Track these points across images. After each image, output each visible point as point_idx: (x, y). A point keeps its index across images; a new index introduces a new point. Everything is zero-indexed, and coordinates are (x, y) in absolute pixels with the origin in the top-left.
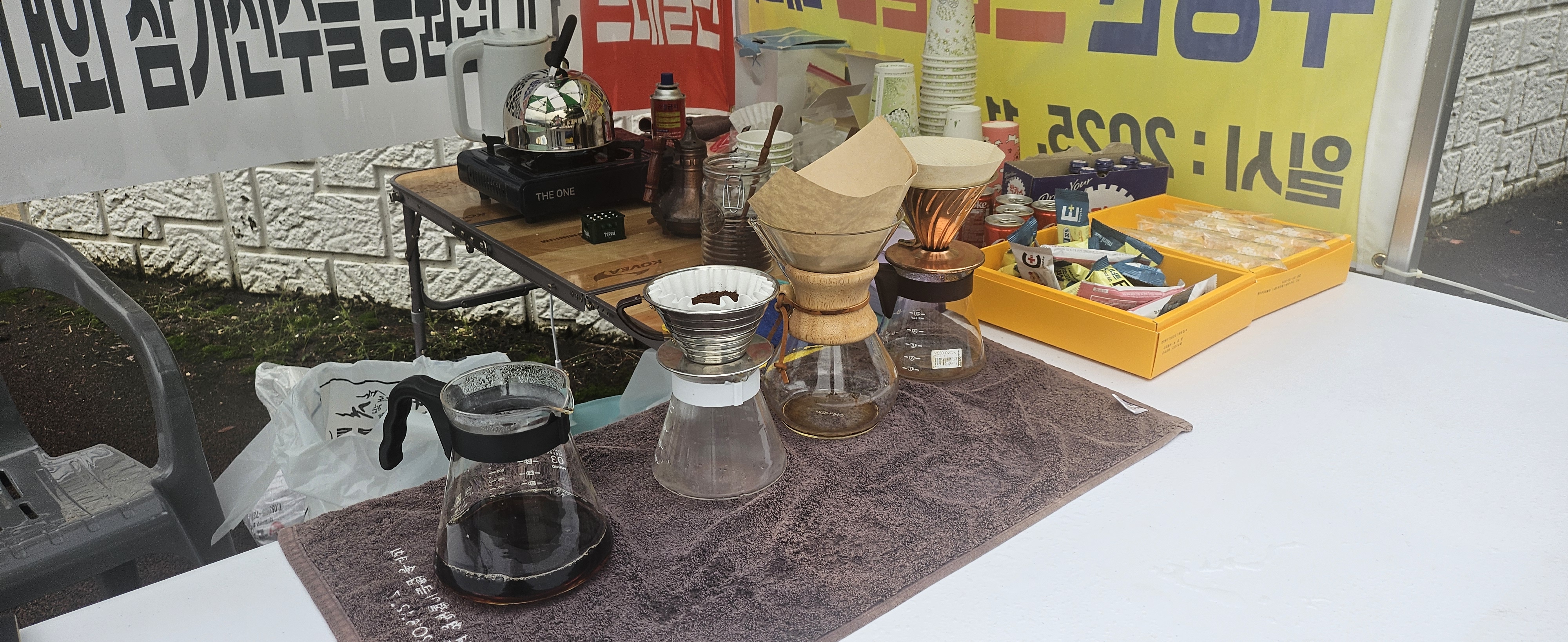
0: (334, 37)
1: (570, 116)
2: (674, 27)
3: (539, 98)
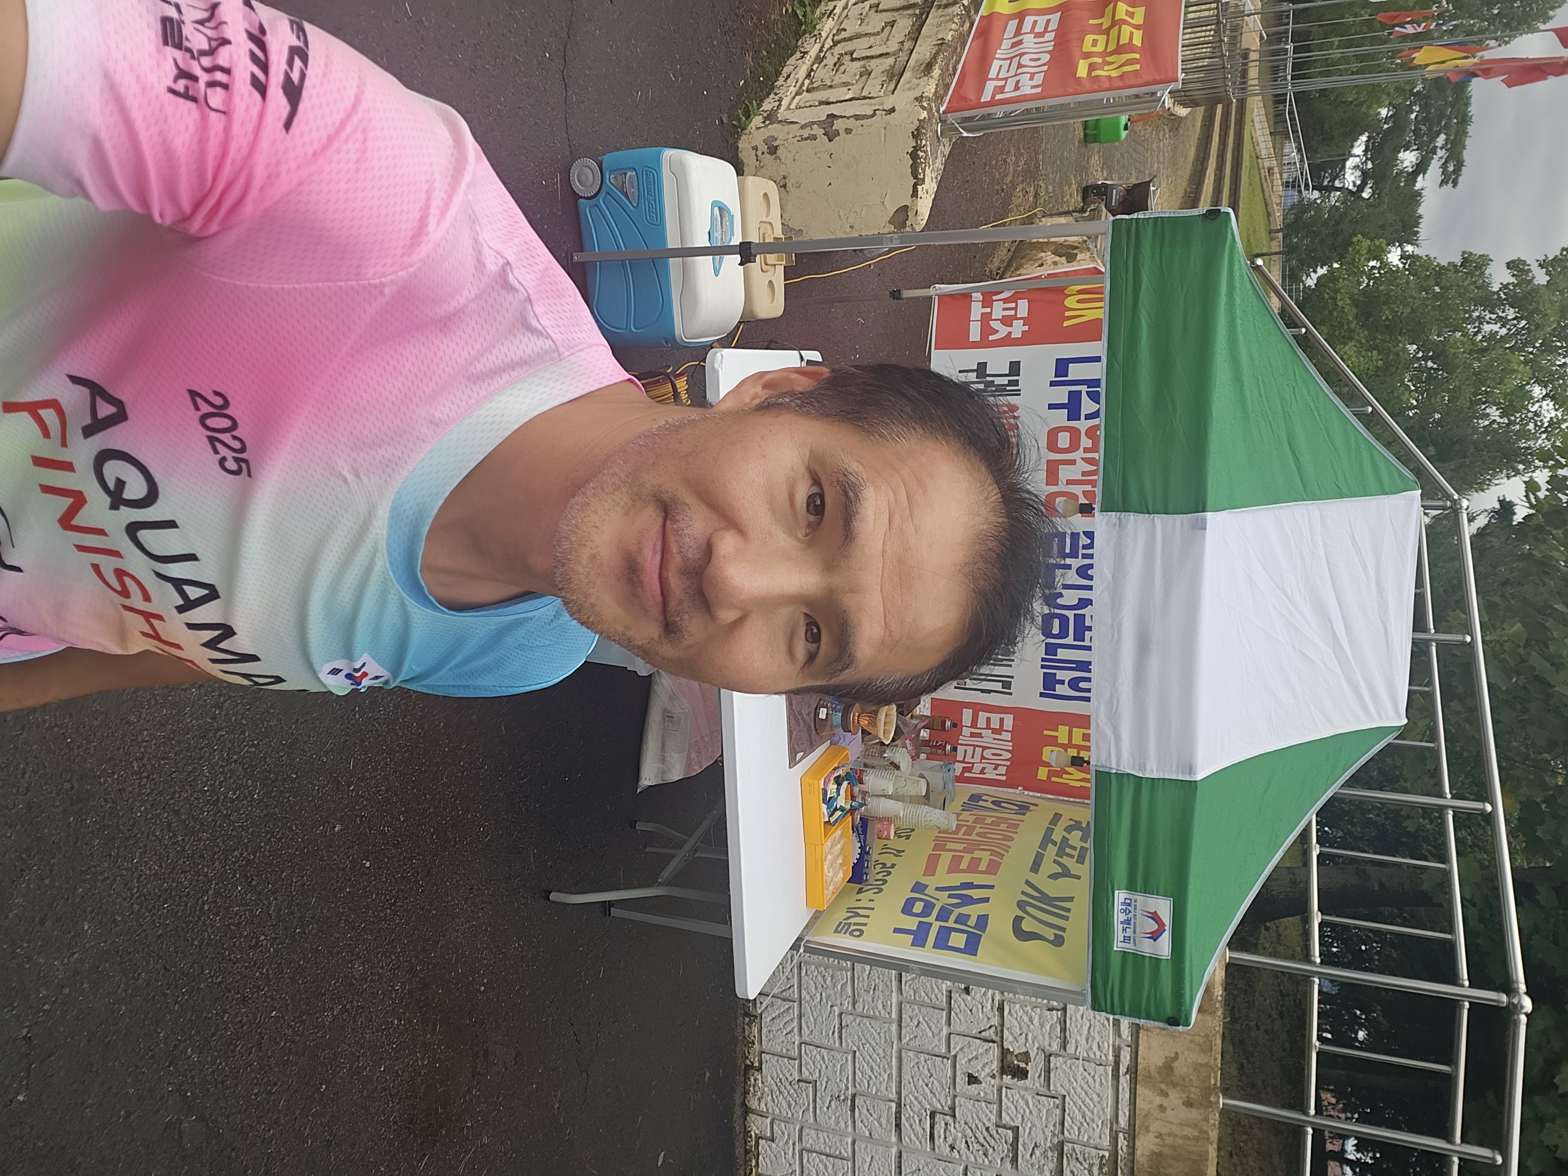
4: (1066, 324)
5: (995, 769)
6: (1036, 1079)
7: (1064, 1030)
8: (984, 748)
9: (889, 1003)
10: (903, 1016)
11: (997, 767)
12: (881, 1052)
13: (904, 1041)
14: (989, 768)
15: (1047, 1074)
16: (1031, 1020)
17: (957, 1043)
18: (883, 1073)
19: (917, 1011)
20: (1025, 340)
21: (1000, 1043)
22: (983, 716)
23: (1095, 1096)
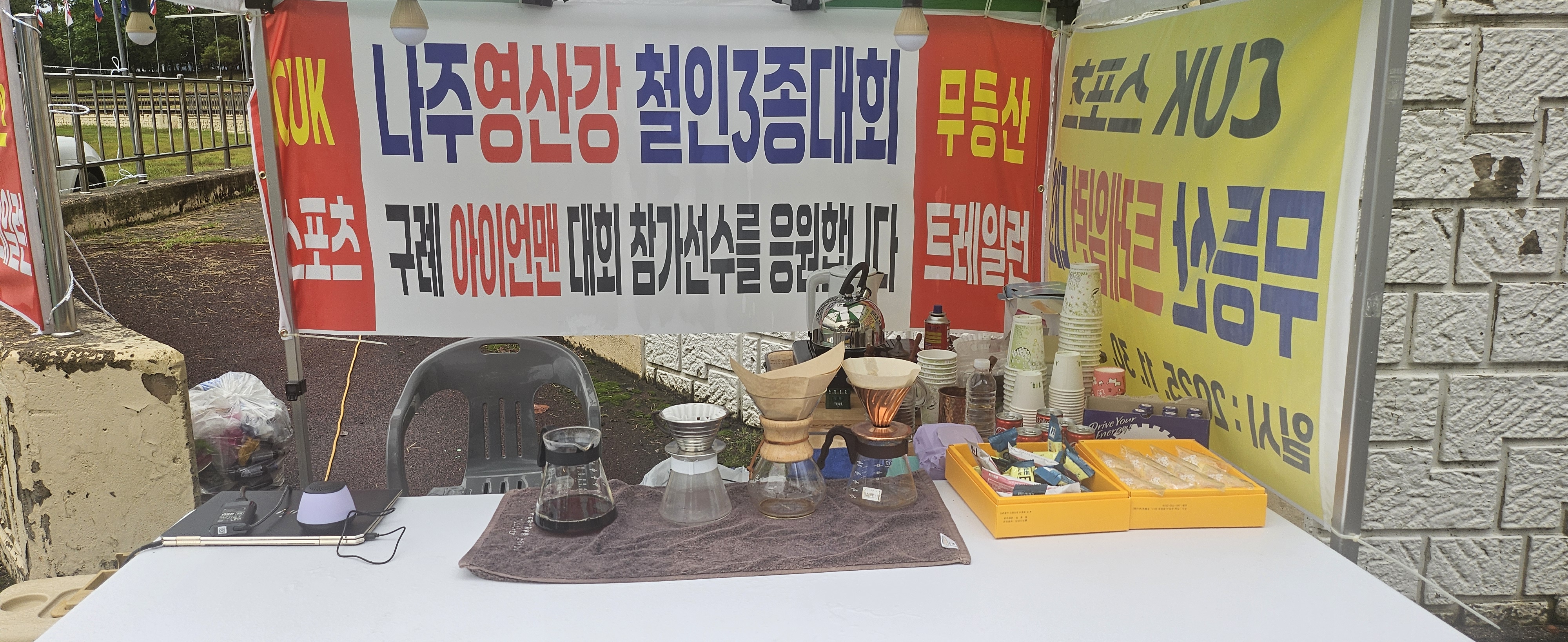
0: (742, 263)
1: (850, 325)
2: (989, 273)
3: (835, 311)
4: (331, 141)
5: (1013, 227)
6: (1516, 145)
7: (1428, 104)
8: (982, 244)
9: (1414, 384)
10: (1434, 359)
11: (1009, 225)
12: (1499, 396)
13: (1476, 358)
14: (1013, 236)
15: (1507, 128)
16: (1418, 155)
17: (1470, 272)
18: (1537, 393)
19: (1422, 338)
20: (356, 199)
21: (1463, 206)
22: (934, 249)
23: (1536, 51)
